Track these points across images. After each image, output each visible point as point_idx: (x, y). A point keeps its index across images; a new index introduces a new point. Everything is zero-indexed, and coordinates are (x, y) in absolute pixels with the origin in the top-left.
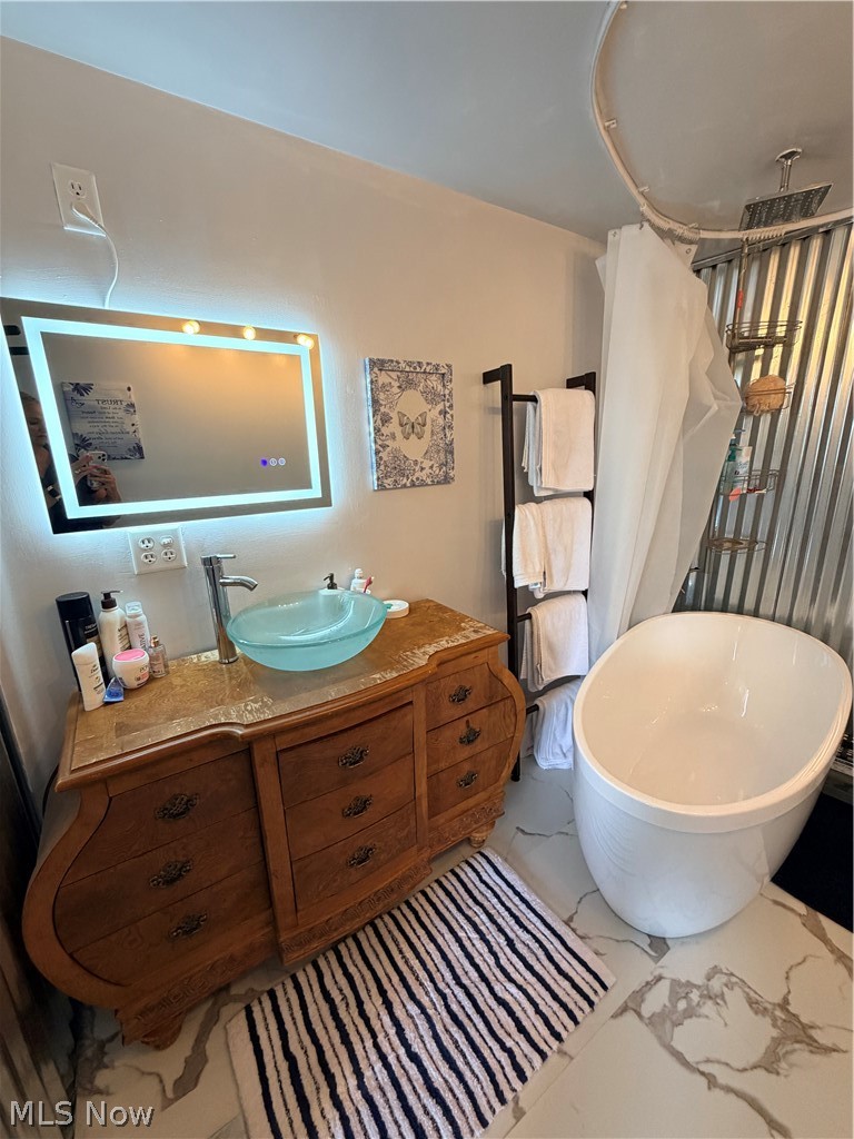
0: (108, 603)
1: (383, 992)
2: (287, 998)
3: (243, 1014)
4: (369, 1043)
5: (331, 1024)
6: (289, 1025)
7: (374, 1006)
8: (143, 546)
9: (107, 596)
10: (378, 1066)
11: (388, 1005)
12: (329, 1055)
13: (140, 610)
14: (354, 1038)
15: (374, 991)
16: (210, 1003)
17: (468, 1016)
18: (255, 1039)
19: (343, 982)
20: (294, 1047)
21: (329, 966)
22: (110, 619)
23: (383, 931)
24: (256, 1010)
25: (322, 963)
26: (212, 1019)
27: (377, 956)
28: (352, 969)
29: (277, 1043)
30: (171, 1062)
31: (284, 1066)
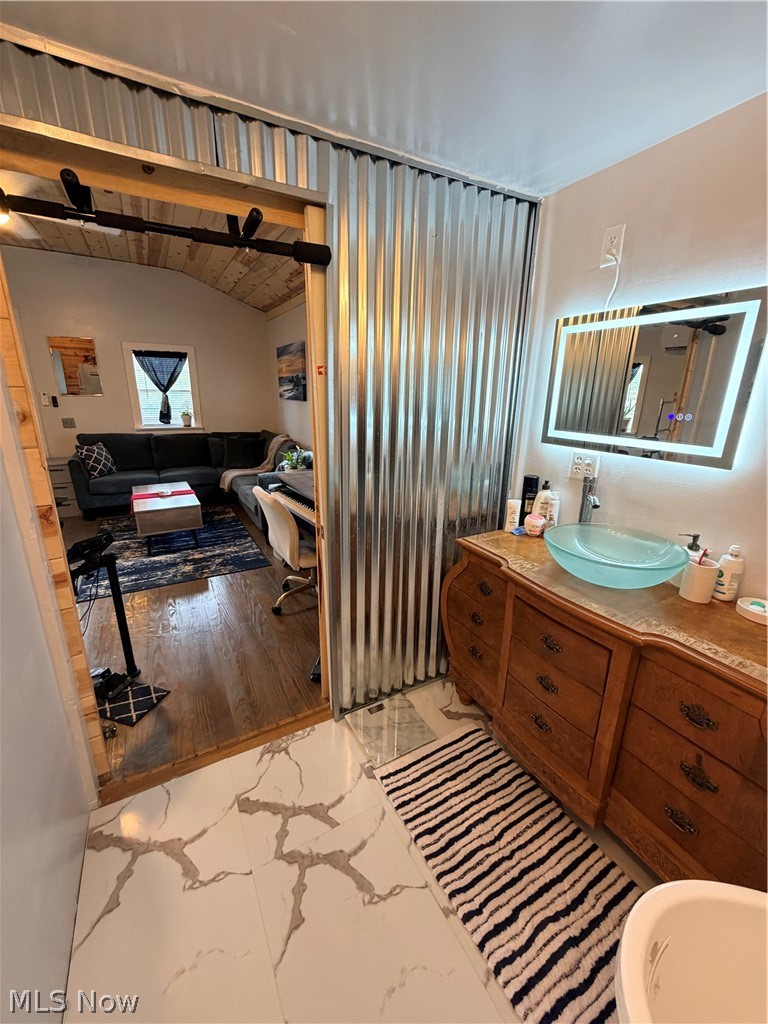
0: (546, 487)
1: (504, 808)
2: (488, 749)
3: (477, 728)
4: (473, 799)
5: (480, 775)
6: (476, 751)
7: (494, 802)
8: (577, 461)
9: (547, 482)
10: (462, 805)
11: (496, 812)
12: (464, 775)
13: (558, 497)
14: (475, 790)
15: (503, 802)
16: (481, 714)
17: (498, 878)
18: (466, 736)
19: (505, 781)
20: (466, 757)
21: (511, 771)
22: (542, 495)
23: (547, 808)
24: (480, 733)
25: (514, 765)
26: (475, 717)
27: (528, 803)
28: (514, 785)
29: (466, 748)
30: (457, 707)
31: (457, 753)
